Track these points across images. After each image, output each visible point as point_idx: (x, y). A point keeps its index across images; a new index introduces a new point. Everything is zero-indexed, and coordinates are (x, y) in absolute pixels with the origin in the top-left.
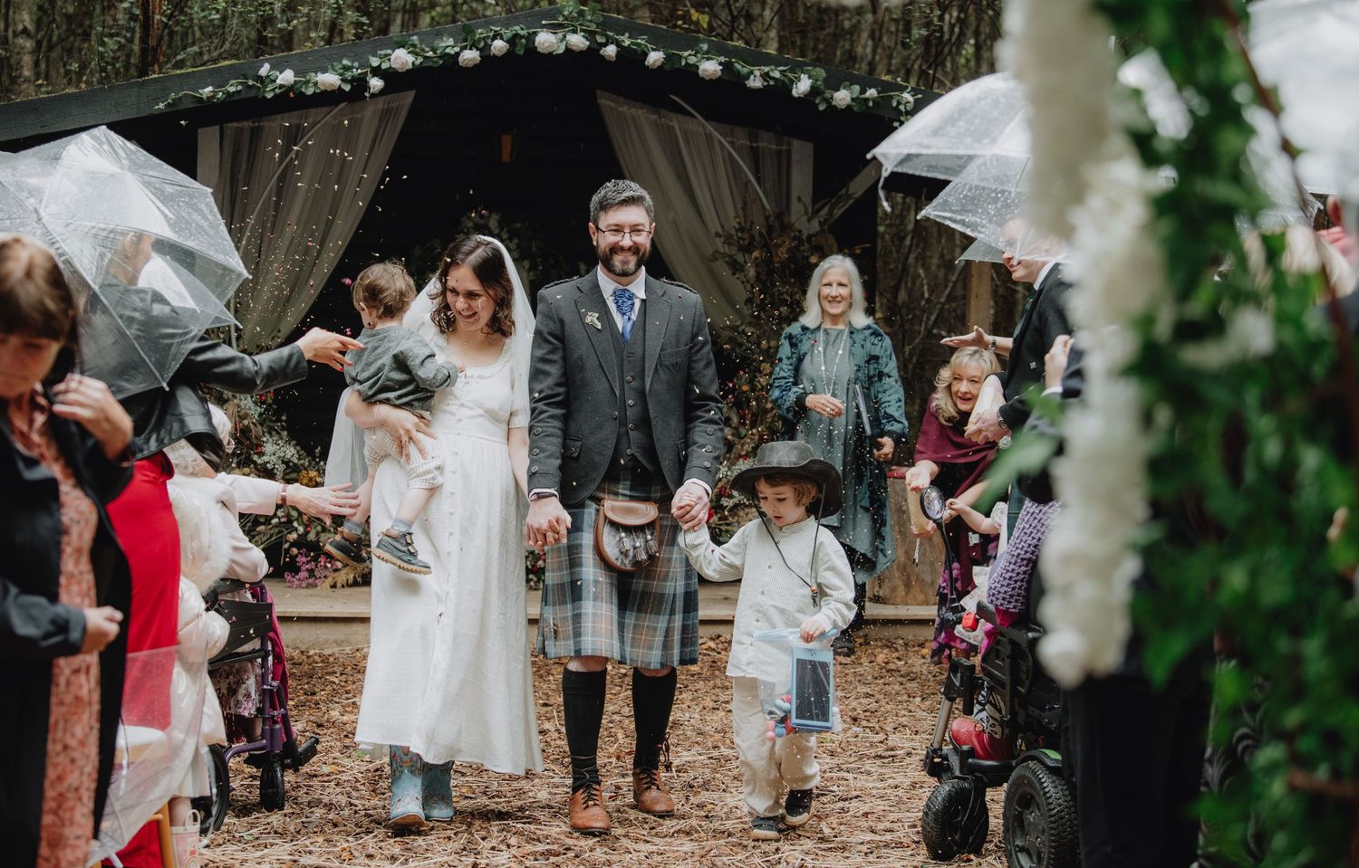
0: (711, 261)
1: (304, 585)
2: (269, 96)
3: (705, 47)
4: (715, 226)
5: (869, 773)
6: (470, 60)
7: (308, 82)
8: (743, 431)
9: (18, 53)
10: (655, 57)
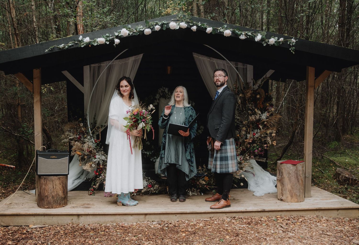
2: (82, 46)
3: (226, 26)
6: (148, 32)
7: (95, 41)
10: (209, 30)
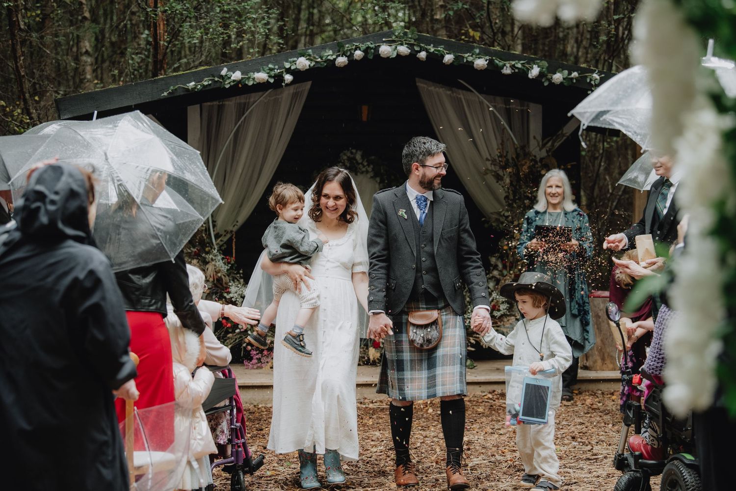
0: (484, 175)
1: (255, 367)
2: (227, 86)
3: (477, 51)
4: (485, 154)
5: (582, 469)
6: (342, 63)
7: (249, 78)
8: (505, 272)
9: (83, 65)
10: (448, 58)
